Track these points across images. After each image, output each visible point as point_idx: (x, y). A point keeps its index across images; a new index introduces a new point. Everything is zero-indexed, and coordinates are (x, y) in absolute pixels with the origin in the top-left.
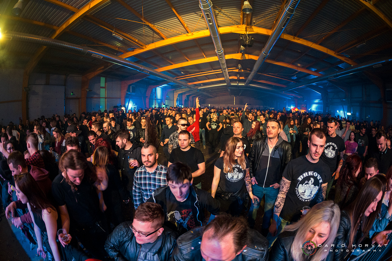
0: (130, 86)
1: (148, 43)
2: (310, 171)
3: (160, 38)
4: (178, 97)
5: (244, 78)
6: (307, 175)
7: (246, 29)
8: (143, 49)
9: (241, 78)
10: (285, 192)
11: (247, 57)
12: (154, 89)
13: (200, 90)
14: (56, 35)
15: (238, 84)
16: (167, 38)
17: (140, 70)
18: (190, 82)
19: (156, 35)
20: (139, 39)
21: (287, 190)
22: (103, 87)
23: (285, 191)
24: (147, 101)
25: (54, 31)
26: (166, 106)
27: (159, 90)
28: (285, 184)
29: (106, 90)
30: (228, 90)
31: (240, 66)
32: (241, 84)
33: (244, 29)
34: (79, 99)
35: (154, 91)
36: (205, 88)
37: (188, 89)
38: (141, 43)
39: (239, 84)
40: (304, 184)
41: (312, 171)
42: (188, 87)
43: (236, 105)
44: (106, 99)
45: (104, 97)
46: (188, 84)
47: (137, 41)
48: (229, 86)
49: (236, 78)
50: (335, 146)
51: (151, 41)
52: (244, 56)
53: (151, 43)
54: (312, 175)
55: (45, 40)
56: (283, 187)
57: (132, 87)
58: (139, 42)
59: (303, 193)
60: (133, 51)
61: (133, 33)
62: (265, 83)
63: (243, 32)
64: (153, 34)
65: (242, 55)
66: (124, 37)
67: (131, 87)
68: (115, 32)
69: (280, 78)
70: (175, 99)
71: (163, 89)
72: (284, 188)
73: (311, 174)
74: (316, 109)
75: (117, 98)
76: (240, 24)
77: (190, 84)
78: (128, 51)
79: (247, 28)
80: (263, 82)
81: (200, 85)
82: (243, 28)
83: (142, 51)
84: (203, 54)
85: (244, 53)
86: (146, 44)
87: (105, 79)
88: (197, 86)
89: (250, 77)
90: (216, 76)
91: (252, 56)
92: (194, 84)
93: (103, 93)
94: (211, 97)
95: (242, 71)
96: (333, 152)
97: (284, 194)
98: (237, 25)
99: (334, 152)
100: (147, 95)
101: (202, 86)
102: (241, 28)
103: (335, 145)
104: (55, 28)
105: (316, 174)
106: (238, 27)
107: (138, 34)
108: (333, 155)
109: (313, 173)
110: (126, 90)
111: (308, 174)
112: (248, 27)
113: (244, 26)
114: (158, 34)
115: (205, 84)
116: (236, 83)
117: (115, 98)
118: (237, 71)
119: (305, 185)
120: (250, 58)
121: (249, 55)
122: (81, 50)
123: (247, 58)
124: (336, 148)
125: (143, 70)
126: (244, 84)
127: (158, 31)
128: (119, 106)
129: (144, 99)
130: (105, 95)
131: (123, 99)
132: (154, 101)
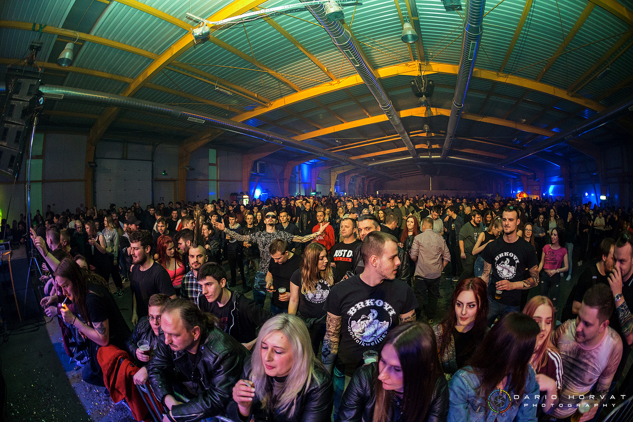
0: (255, 162)
1: (275, 98)
2: (367, 299)
3: (290, 91)
4: (337, 178)
5: (439, 146)
6: (363, 306)
7: (420, 67)
8: (267, 107)
9: (434, 146)
10: (334, 333)
11: (434, 111)
12: (297, 167)
13: (373, 167)
14: (130, 91)
15: (431, 156)
16: (302, 89)
17: (267, 138)
18: (354, 155)
19: (284, 87)
20: (259, 93)
21: (336, 330)
22: (213, 164)
23: (333, 331)
24: (286, 185)
25: (127, 85)
26: (317, 193)
27: (305, 169)
28: (331, 321)
29: (219, 168)
30: (418, 168)
31: (426, 127)
32: (436, 157)
33: (418, 68)
34: (174, 181)
35: (297, 171)
36: (380, 165)
37: (351, 167)
38: (263, 99)
39: (433, 157)
40: (360, 320)
41: (372, 299)
42: (351, 163)
43: (433, 191)
44: (219, 182)
45: (216, 179)
46: (351, 158)
47: (256, 96)
48: (416, 160)
49: (425, 147)
50: (514, 258)
51: (279, 95)
52: (429, 110)
53: (279, 97)
54: (372, 304)
55: (113, 98)
56: (329, 326)
57: (260, 164)
58: (260, 97)
59: (361, 333)
60: (253, 110)
61: (246, 84)
62: (472, 152)
63: (416, 73)
64: (279, 85)
65: (427, 110)
66: (235, 92)
67: (258, 164)
68: (218, 85)
69: (493, 144)
70: (333, 183)
71: (311, 167)
72: (331, 326)
73: (370, 304)
75: (236, 181)
76: (411, 60)
77: (353, 158)
78: (245, 111)
79: (422, 66)
80: (469, 152)
81: (370, 160)
82: (415, 66)
83: (266, 110)
84: (364, 111)
85: (428, 105)
86: (271, 100)
87: (217, 152)
88: (367, 161)
89: (446, 145)
90: (393, 144)
91: (442, 109)
92: (361, 159)
93: (213, 173)
94: (393, 179)
95: (433, 134)
96: (510, 269)
97: (333, 336)
98: (405, 62)
99: (513, 269)
100: (285, 177)
101: (375, 161)
102: (413, 66)
103: (515, 256)
104: (128, 80)
105: (380, 302)
106: (407, 65)
107: (256, 86)
108: (511, 275)
109: (374, 302)
110: (249, 169)
111: (364, 304)
112: (423, 63)
113: (416, 63)
114: (286, 84)
115: (378, 158)
116: (428, 155)
117: (233, 181)
118: (425, 135)
119: (362, 322)
120: (439, 114)
121: (437, 109)
122: (171, 112)
123: (435, 114)
124: (517, 261)
125: (272, 139)
126: (440, 157)
127: (285, 80)
128: (239, 193)
129: (280, 183)
130: (217, 175)
131: (245, 183)
132: (298, 185)
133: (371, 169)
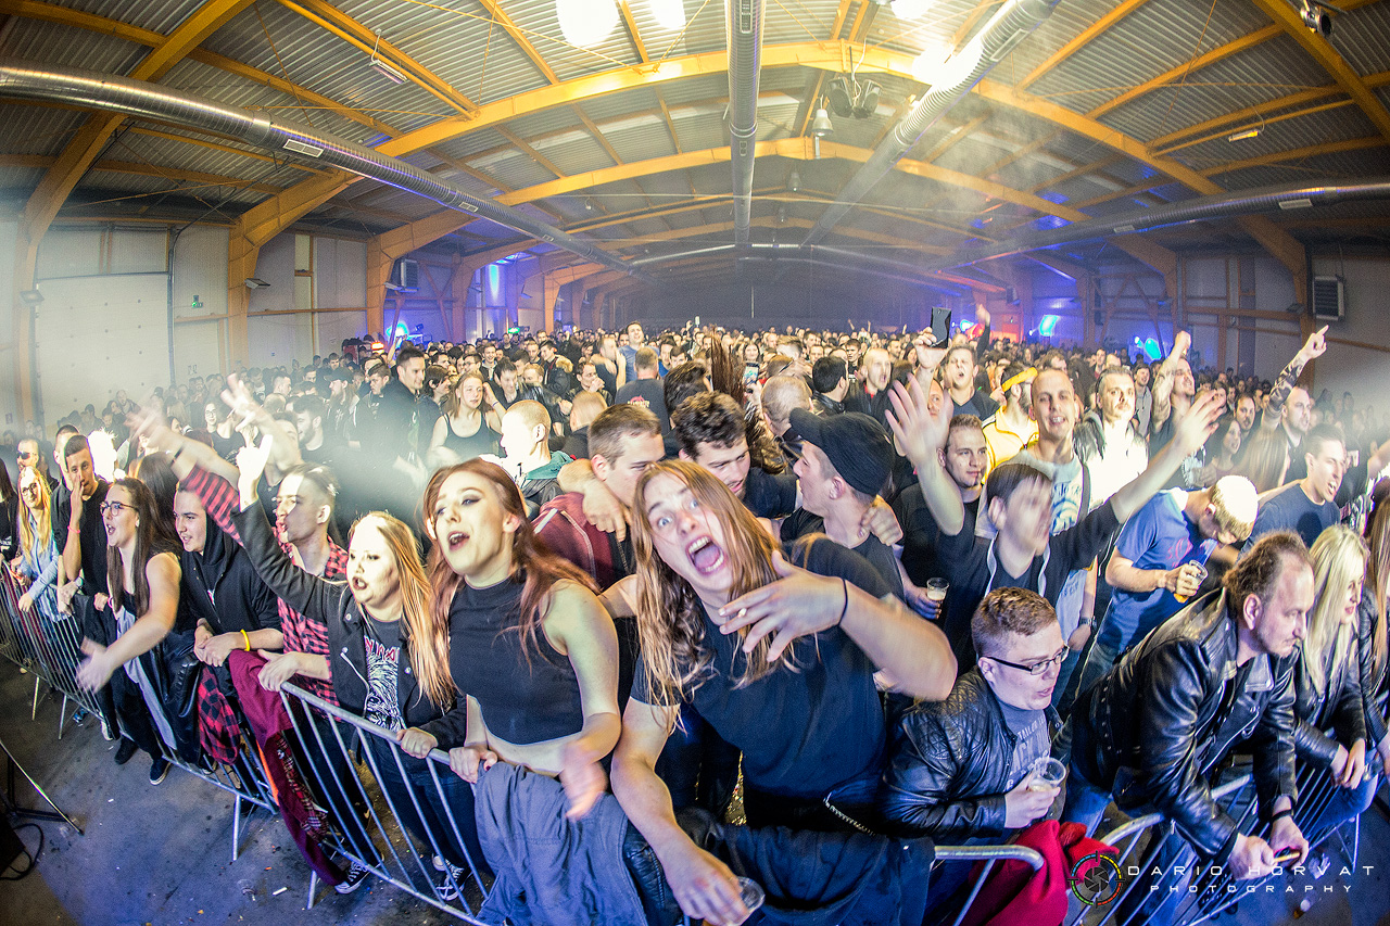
0: (397, 262)
1: (487, 99)
4: (559, 295)
7: (851, 55)
8: (469, 119)
9: (790, 224)
12: (478, 272)
13: (640, 268)
15: (776, 243)
16: (562, 78)
17: (448, 198)
20: (456, 84)
22: (302, 273)
24: (457, 313)
27: (494, 273)
29: (315, 281)
31: (795, 182)
32: (788, 246)
33: (844, 57)
34: (218, 320)
35: (479, 278)
37: (597, 267)
38: (463, 98)
39: (780, 246)
42: (601, 257)
43: (759, 320)
44: (316, 314)
45: (310, 307)
47: (450, 90)
48: (742, 252)
49: (772, 223)
53: (501, 96)
57: (408, 265)
58: (457, 94)
63: (840, 66)
66: (409, 75)
67: (403, 265)
68: (378, 54)
70: (550, 304)
71: (506, 270)
74: (1056, 329)
75: (354, 310)
76: (830, 38)
79: (854, 53)
80: (867, 237)
81: (640, 251)
82: (838, 50)
86: (478, 103)
87: (311, 244)
88: (630, 254)
91: (846, 147)
92: (618, 249)
93: (304, 293)
98: (819, 41)
100: (456, 294)
101: (650, 255)
102: (833, 50)
104: (151, 38)
106: (821, 46)
110: (384, 277)
112: (859, 48)
113: (844, 45)
114: (532, 62)
115: (658, 248)
116: (770, 242)
117: (347, 310)
125: (457, 200)
126: (796, 245)
127: (534, 52)
128: (361, 338)
129: (445, 309)
130: (312, 296)
131: (376, 314)
132: (479, 312)
133: (634, 273)
